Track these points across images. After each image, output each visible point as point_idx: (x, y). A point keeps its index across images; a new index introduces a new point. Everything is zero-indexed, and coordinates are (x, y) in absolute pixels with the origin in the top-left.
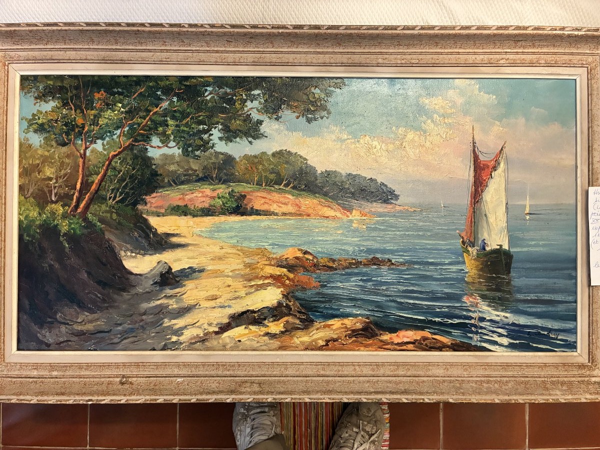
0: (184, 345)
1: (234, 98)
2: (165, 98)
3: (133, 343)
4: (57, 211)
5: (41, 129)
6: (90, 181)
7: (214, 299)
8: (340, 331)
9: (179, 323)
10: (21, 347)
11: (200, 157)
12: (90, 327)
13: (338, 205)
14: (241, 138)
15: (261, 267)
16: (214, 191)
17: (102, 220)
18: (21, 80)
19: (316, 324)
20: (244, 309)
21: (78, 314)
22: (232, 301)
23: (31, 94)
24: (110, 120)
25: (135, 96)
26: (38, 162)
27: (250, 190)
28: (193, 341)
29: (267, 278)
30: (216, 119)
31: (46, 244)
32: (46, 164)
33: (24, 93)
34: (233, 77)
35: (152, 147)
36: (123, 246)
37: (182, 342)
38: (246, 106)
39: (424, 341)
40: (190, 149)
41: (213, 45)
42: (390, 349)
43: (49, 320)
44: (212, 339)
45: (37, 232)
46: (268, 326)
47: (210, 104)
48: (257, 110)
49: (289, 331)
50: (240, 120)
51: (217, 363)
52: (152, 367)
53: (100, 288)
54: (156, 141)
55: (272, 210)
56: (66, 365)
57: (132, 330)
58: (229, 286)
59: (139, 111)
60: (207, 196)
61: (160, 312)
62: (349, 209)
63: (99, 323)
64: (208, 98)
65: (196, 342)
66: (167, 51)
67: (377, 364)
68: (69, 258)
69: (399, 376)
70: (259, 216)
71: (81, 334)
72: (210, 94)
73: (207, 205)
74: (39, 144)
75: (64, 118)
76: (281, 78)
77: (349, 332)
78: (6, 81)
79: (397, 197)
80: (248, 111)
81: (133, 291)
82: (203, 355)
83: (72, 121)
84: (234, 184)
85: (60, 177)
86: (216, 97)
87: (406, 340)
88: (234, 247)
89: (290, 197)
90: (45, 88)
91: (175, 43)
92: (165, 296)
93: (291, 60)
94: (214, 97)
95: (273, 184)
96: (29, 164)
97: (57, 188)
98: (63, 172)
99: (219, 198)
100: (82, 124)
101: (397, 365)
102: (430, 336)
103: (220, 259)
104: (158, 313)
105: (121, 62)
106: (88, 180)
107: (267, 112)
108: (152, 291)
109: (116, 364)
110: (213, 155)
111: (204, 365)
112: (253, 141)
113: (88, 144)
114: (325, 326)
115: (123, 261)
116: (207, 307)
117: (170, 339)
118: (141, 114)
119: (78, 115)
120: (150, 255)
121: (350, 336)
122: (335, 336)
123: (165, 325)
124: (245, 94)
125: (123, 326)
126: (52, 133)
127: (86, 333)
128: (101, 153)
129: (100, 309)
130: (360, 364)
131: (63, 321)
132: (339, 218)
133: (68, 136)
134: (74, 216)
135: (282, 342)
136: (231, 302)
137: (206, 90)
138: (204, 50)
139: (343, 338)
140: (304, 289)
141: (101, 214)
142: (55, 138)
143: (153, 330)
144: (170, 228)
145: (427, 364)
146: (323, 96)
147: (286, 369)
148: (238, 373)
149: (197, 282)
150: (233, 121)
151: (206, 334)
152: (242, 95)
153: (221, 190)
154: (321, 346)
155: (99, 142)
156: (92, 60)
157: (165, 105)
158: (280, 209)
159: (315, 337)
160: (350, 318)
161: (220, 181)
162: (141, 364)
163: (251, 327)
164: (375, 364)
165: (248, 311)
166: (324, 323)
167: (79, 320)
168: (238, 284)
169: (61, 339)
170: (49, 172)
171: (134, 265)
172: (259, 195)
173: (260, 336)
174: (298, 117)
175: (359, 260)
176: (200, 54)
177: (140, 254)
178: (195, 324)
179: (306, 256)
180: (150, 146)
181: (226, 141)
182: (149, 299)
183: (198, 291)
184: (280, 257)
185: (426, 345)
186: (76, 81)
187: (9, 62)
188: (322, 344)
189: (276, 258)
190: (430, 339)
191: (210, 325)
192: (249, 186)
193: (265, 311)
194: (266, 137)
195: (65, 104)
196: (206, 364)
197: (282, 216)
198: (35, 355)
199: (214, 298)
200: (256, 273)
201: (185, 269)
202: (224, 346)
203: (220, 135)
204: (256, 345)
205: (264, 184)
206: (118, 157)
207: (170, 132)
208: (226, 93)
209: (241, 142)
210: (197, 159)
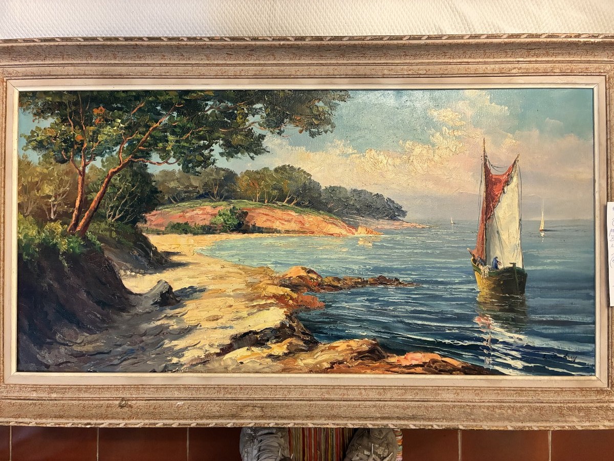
0: (185, 366)
1: (236, 112)
2: (164, 113)
3: (132, 364)
4: (56, 229)
5: (40, 146)
6: (89, 199)
7: (214, 320)
8: (345, 353)
9: (180, 344)
10: (21, 369)
11: (200, 173)
12: (89, 348)
13: (343, 222)
14: (242, 153)
15: (264, 286)
16: (214, 208)
17: (101, 239)
18: (20, 97)
19: (320, 345)
20: (246, 330)
21: (78, 334)
22: (234, 322)
23: (29, 111)
24: (109, 136)
25: (135, 111)
26: (36, 179)
27: (252, 206)
28: (194, 363)
29: (269, 298)
30: (216, 134)
31: (45, 263)
32: (45, 181)
33: (22, 110)
34: (234, 91)
35: (151, 163)
36: (123, 265)
37: (183, 363)
38: (248, 121)
39: (433, 364)
40: (190, 165)
41: (212, 58)
42: (398, 372)
43: (48, 340)
44: (213, 361)
45: (36, 251)
46: (271, 348)
47: (210, 119)
48: (259, 124)
49: (292, 352)
50: (241, 135)
51: (218, 385)
52: (152, 389)
53: (100, 308)
54: (155, 157)
55: (274, 228)
56: (65, 387)
57: (132, 351)
58: (231, 306)
59: (139, 127)
60: (208, 213)
61: (160, 333)
62: (355, 226)
63: (98, 344)
64: (209, 112)
65: (197, 364)
66: (167, 65)
67: (384, 387)
68: (69, 278)
69: (407, 401)
70: (261, 234)
71: (80, 355)
72: (211, 108)
73: (207, 223)
74: (38, 162)
75: (63, 134)
76: (283, 91)
77: (355, 354)
78: (4, 98)
79: (404, 214)
80: (250, 126)
81: (133, 312)
82: (204, 377)
83: (71, 138)
84: (236, 201)
85: (59, 195)
86: (216, 111)
87: (414, 362)
88: (235, 265)
89: (293, 213)
90: (45, 104)
91: (175, 57)
92: (165, 316)
93: (294, 73)
94: (215, 111)
95: (276, 200)
96: (28, 182)
97: (56, 206)
98: (62, 190)
99: (220, 215)
100: (81, 141)
101: (405, 389)
102: (439, 358)
103: (221, 278)
104: (158, 334)
105: (120, 77)
106: (87, 198)
107: (269, 126)
108: (152, 311)
109: (116, 387)
110: (214, 171)
111: (205, 387)
112: (255, 156)
113: (87, 161)
114: (330, 348)
115: (123, 281)
116: (208, 328)
117: (171, 360)
118: (141, 129)
119: (77, 131)
120: (150, 274)
121: (356, 358)
122: (341, 359)
123: (165, 346)
124: (247, 108)
125: (123, 347)
126: (51, 150)
127: (85, 354)
128: (100, 170)
129: (100, 329)
130: (366, 387)
131: (62, 342)
132: (344, 236)
133: (66, 153)
134: (73, 235)
135: (285, 364)
136: (232, 323)
137: (207, 105)
138: (204, 64)
139: (348, 361)
140: (308, 310)
141: (100, 232)
142: (54, 155)
143: (153, 352)
144: (170, 246)
145: (437, 388)
146: (327, 108)
147: (289, 392)
148: (240, 396)
149: (198, 302)
150: (234, 136)
151: (207, 356)
152: (243, 109)
153: (223, 207)
154: (326, 369)
155: (99, 158)
156: (91, 75)
157: (165, 120)
158: (283, 226)
159: (320, 359)
160: (356, 340)
161: (221, 198)
162: (141, 386)
163: (253, 348)
164: (382, 387)
165: (250, 332)
166: (329, 345)
167: (79, 341)
168: (240, 305)
169: (61, 361)
170: (48, 189)
171: (134, 284)
172: (261, 212)
173: (263, 357)
174: (301, 132)
175: (365, 279)
176: (200, 68)
177: (140, 274)
178: (196, 345)
179: (310, 275)
180: (150, 163)
181: (227, 157)
182: (149, 320)
183: (199, 311)
184: (283, 276)
185: (436, 368)
186: (75, 97)
187: (7, 78)
188: (327, 367)
189: (279, 277)
190: (440, 362)
191: (211, 346)
192: (251, 202)
193: (268, 332)
194: (269, 152)
195: (64, 121)
196: (207, 386)
197: (285, 233)
198: (35, 376)
199: (216, 319)
200: (258, 293)
201: (185, 289)
202: (226, 368)
203: (222, 151)
204: (258, 367)
205: (266, 201)
206: (117, 174)
207: (170, 148)
208: (227, 108)
209: (242, 157)
210: (198, 175)
